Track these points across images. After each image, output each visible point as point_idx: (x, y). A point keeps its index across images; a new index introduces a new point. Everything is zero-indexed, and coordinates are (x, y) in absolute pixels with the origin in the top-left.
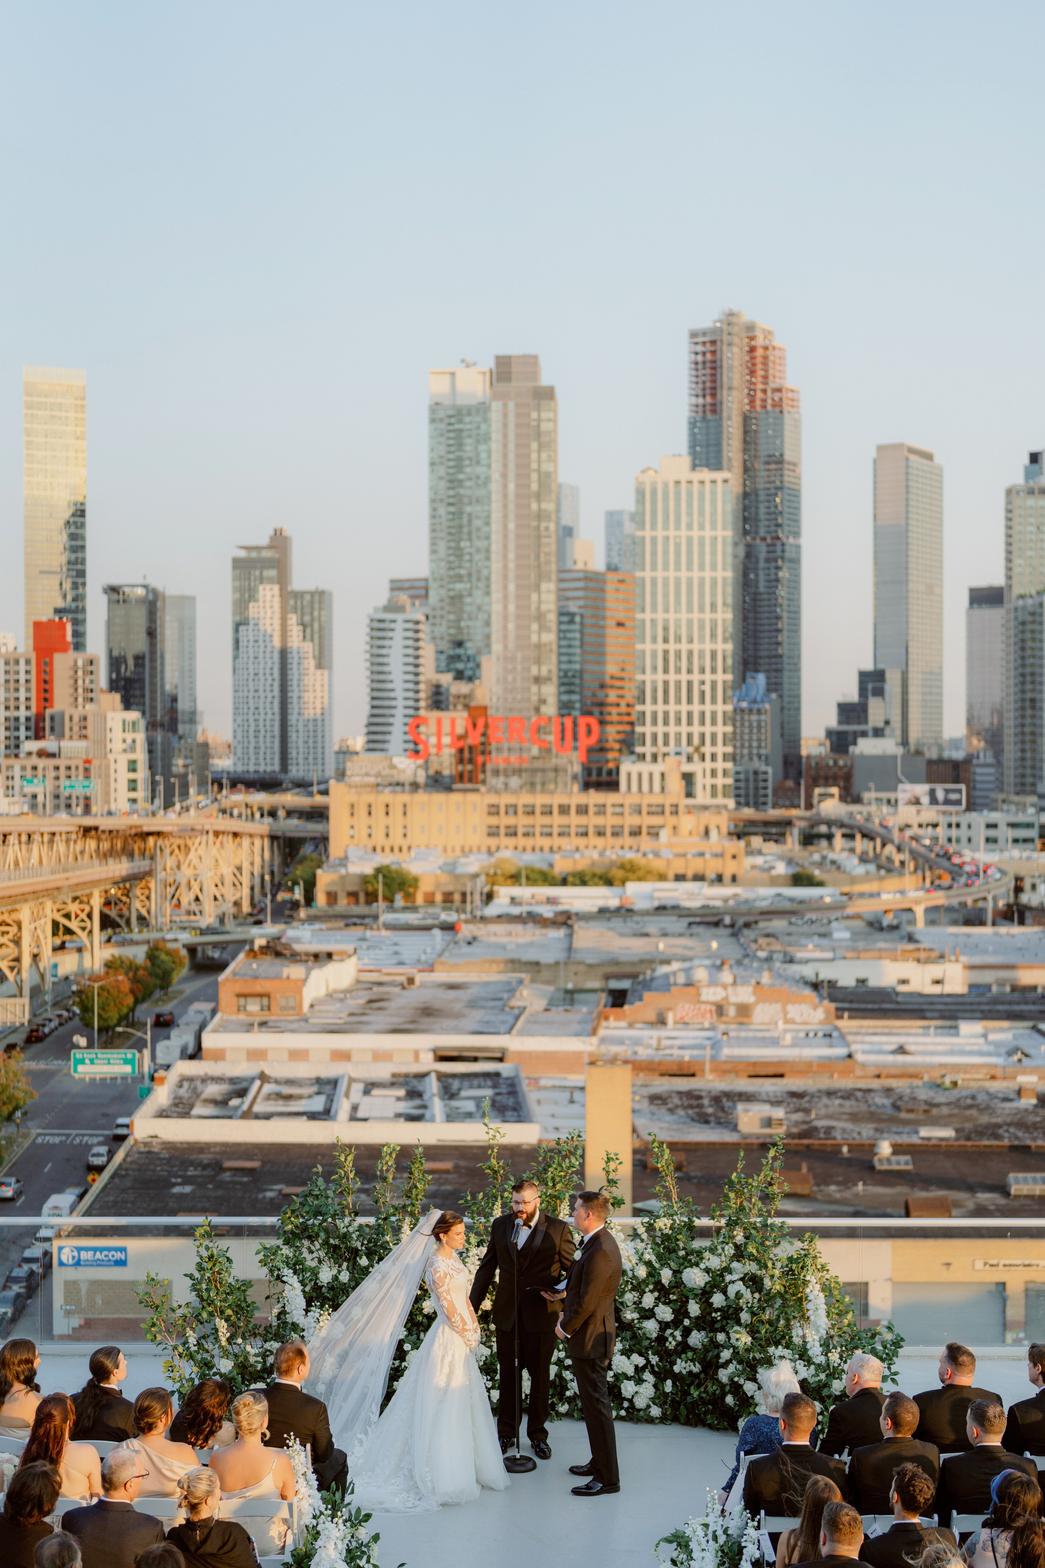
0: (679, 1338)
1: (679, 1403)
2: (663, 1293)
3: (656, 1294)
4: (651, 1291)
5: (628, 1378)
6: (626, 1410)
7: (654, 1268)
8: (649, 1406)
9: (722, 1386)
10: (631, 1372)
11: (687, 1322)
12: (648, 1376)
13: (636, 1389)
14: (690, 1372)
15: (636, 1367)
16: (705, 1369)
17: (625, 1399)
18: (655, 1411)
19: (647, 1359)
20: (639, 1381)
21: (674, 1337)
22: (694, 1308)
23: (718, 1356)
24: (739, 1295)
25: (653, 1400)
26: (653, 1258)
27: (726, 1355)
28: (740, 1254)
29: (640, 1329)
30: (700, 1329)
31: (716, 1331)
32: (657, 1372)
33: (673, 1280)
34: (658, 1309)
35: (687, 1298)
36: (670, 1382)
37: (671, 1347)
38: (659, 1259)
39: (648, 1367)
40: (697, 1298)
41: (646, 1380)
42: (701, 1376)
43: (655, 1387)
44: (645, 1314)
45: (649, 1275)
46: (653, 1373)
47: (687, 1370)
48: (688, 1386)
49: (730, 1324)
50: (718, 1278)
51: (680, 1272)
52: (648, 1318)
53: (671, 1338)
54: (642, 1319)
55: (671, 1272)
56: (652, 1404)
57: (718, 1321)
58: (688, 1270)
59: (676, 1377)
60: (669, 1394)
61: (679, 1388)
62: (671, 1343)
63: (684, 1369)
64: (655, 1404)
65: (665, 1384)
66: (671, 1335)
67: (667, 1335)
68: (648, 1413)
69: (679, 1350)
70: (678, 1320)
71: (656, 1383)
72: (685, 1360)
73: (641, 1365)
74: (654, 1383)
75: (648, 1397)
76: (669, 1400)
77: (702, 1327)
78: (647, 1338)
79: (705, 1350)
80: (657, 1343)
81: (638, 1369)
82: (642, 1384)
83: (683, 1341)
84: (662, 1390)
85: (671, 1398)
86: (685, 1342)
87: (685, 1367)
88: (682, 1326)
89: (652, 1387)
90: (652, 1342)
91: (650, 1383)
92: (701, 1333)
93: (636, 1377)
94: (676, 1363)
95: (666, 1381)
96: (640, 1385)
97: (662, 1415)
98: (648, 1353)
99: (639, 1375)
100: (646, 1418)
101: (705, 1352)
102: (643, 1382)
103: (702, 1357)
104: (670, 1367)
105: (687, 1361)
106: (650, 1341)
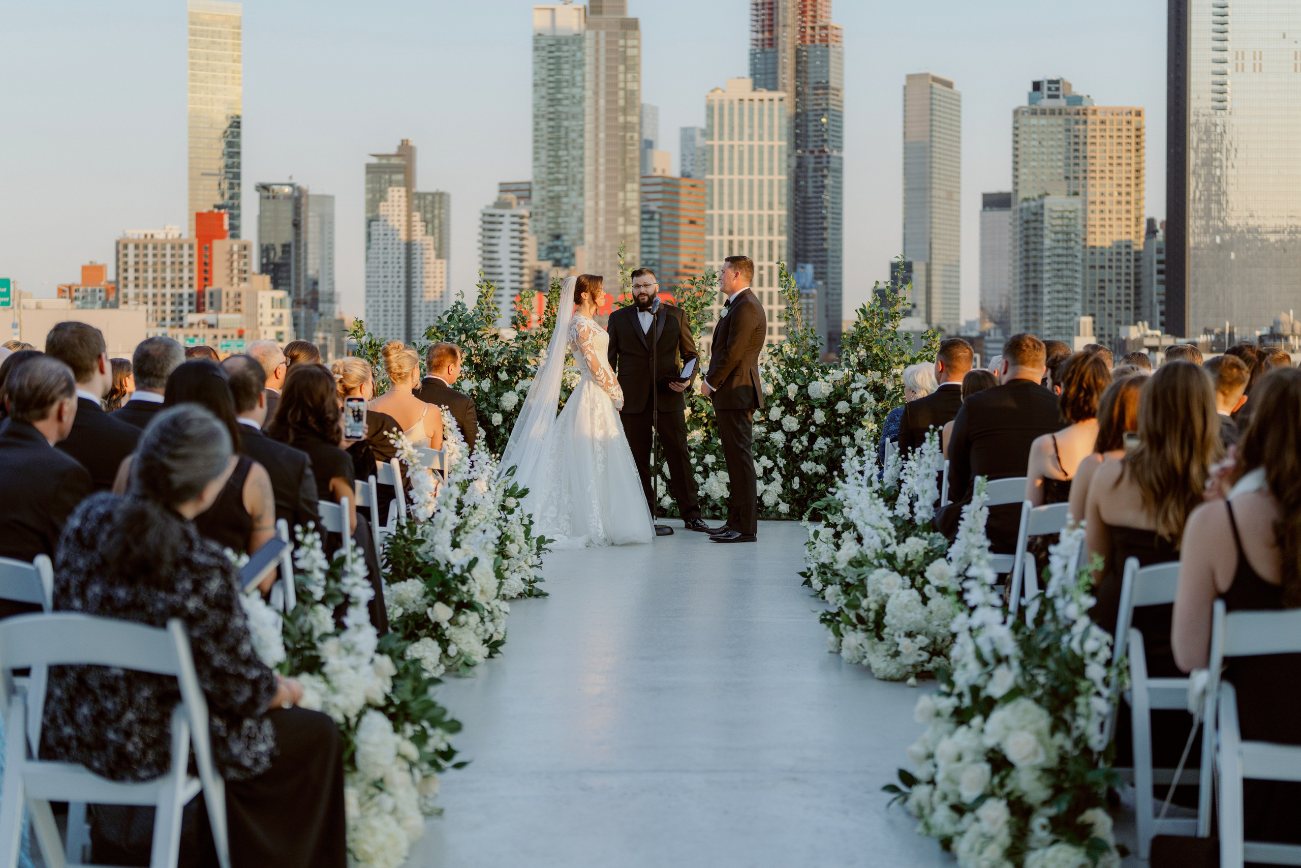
0: (806, 443)
1: (806, 500)
2: (789, 407)
3: (783, 408)
4: (778, 406)
7: (780, 387)
8: (777, 504)
11: (813, 429)
12: (776, 474)
13: (765, 487)
14: (816, 474)
15: (765, 468)
16: (830, 469)
18: (784, 508)
20: (768, 480)
21: (800, 442)
22: (819, 416)
24: (862, 400)
25: (782, 497)
26: (780, 376)
28: (863, 368)
29: (767, 439)
30: (825, 435)
31: (841, 435)
32: (784, 473)
33: (799, 394)
34: (784, 421)
35: (812, 408)
36: (797, 480)
37: (797, 452)
38: (785, 379)
39: (776, 469)
40: (822, 407)
41: (774, 479)
42: (828, 475)
43: (783, 486)
44: (772, 427)
45: (775, 391)
46: (781, 473)
47: (814, 471)
48: (815, 485)
49: (854, 427)
50: (842, 390)
51: (806, 387)
52: (775, 430)
53: (797, 444)
54: (769, 432)
55: (797, 387)
56: (780, 501)
57: (842, 426)
58: (813, 383)
59: (803, 476)
60: (796, 492)
61: (805, 486)
62: (797, 448)
63: (810, 470)
64: (783, 502)
65: (792, 483)
66: (797, 442)
67: (793, 442)
68: (776, 510)
69: (805, 454)
70: (805, 429)
71: (784, 482)
72: (810, 462)
73: (769, 467)
74: (782, 482)
75: (776, 495)
76: (796, 498)
77: (827, 432)
78: (775, 447)
79: (829, 452)
80: (784, 450)
81: (767, 470)
82: (771, 483)
83: (809, 447)
84: (789, 489)
85: (797, 496)
86: (811, 447)
87: (812, 468)
88: (808, 433)
89: (780, 486)
90: (780, 449)
91: (777, 482)
92: (826, 438)
93: (765, 478)
94: (802, 465)
95: (793, 480)
96: (768, 484)
97: (789, 512)
98: (775, 457)
99: (768, 475)
100: (774, 515)
101: (829, 454)
102: (772, 481)
103: (826, 458)
104: (798, 468)
105: (813, 463)
106: (778, 448)
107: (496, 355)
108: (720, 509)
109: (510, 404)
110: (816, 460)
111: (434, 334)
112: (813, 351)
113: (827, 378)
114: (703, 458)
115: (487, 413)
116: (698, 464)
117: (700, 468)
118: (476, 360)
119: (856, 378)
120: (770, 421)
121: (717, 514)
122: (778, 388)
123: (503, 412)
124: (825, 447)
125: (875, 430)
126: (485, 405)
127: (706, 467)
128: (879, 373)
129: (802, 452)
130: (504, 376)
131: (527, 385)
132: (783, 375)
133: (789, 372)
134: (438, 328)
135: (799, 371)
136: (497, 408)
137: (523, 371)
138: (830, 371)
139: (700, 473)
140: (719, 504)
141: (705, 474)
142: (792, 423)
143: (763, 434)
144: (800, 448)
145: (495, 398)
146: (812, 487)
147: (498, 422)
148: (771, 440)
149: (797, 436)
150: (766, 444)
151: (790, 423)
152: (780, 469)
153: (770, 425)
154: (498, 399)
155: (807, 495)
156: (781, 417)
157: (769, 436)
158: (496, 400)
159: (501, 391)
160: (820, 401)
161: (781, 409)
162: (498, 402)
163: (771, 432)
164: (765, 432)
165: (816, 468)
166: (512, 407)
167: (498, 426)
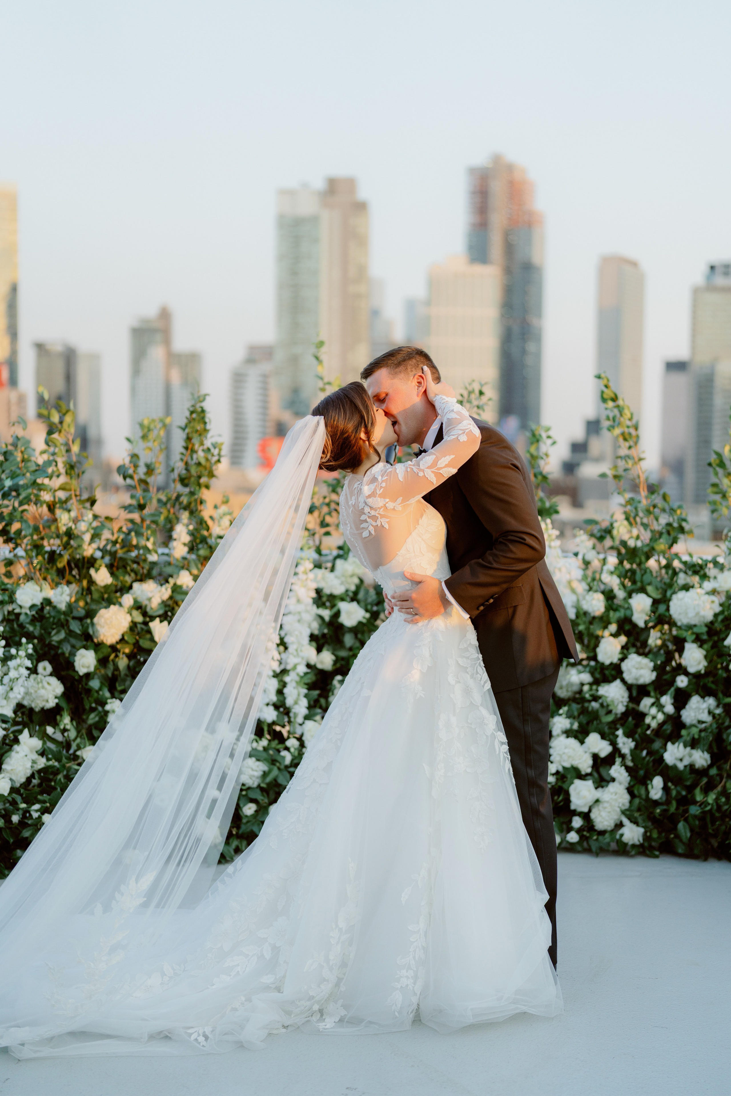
0: (670, 709)
4: (614, 635)
5: (582, 777)
6: (579, 831)
7: (617, 597)
8: (619, 825)
10: (586, 765)
12: (618, 771)
13: (597, 794)
14: (691, 767)
15: (595, 757)
16: (716, 757)
17: (574, 813)
18: (632, 834)
19: (613, 744)
20: (602, 782)
21: (661, 707)
22: (694, 658)
25: (629, 814)
26: (615, 583)
29: (596, 698)
30: (705, 692)
32: (630, 764)
33: (653, 613)
34: (626, 665)
35: (681, 643)
36: (658, 781)
37: (654, 724)
38: (623, 585)
39: (618, 759)
40: (697, 639)
41: (613, 780)
42: (713, 771)
43: (630, 790)
44: (602, 673)
45: (608, 608)
46: (623, 764)
47: (686, 762)
48: (690, 789)
51: (666, 600)
52: (609, 680)
53: (654, 711)
54: (596, 682)
55: (649, 601)
56: (626, 821)
58: (681, 594)
59: (668, 773)
60: (656, 803)
61: (674, 793)
62: (654, 718)
63: (681, 760)
64: (631, 822)
65: (650, 787)
66: (653, 704)
67: (645, 706)
68: (618, 837)
69: (668, 728)
70: (665, 680)
71: (632, 783)
72: (681, 745)
73: (603, 754)
74: (629, 784)
75: (618, 810)
76: (657, 815)
77: (710, 688)
78: (610, 712)
79: (717, 728)
80: (630, 719)
81: (599, 761)
82: (607, 786)
83: (676, 715)
84: (644, 797)
85: (658, 811)
86: (680, 716)
87: (684, 756)
88: (672, 689)
89: (626, 791)
90: (619, 716)
91: (620, 783)
92: (707, 698)
93: (596, 775)
94: (665, 750)
95: (651, 781)
96: (602, 787)
97: (641, 841)
98: (613, 734)
99: (603, 771)
100: (613, 846)
101: (717, 730)
102: (608, 782)
103: (711, 739)
104: (657, 757)
105: (685, 746)
106: (616, 714)
110: (694, 744)
112: (669, 534)
113: (708, 585)
115: (66, 649)
120: (597, 661)
122: (611, 600)
123: (98, 647)
124: (706, 717)
126: (62, 635)
129: (661, 725)
132: (619, 577)
133: (626, 571)
135: (645, 569)
136: (87, 640)
138: (708, 572)
142: (642, 668)
143: (586, 688)
144: (660, 717)
145: (81, 619)
146: (684, 793)
147: (88, 667)
148: (603, 698)
149: (652, 694)
150: (593, 708)
151: (637, 669)
152: (623, 756)
153: (599, 670)
154: (89, 621)
155: (677, 809)
156: (620, 656)
157: (597, 690)
158: (83, 626)
159: (94, 607)
160: (695, 630)
161: (619, 642)
162: (88, 627)
163: (602, 684)
164: (591, 684)
165: (690, 755)
166: (118, 637)
167: (88, 676)
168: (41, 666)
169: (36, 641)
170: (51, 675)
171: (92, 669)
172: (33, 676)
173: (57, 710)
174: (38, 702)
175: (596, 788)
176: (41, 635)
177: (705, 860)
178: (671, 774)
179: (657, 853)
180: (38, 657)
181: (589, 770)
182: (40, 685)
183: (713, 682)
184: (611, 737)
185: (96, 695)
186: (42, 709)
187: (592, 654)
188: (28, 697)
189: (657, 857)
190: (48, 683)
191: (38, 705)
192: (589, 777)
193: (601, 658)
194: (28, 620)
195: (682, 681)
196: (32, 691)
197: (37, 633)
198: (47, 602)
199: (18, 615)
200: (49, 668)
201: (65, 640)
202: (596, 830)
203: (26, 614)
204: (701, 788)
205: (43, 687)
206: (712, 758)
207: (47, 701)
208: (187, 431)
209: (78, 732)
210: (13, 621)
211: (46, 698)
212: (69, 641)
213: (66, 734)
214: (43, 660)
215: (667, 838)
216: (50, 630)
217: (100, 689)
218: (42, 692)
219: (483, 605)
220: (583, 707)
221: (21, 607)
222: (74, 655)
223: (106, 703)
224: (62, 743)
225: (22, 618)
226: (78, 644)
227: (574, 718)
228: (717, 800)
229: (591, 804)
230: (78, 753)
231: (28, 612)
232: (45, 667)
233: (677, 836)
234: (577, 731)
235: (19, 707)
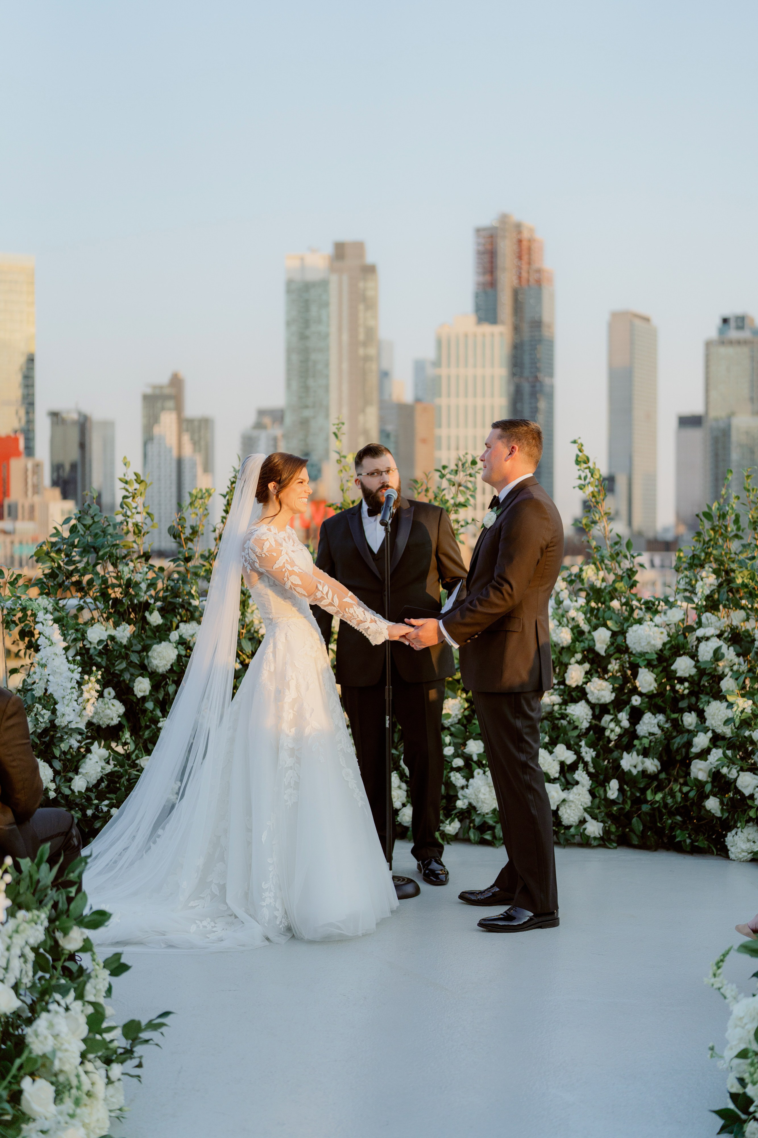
0: (626, 724)
1: (628, 816)
2: (597, 664)
3: (587, 666)
4: (579, 663)
7: (581, 633)
8: (583, 821)
9: (699, 784)
10: (554, 771)
11: (636, 701)
12: (581, 775)
13: (564, 795)
14: (644, 773)
15: (562, 764)
16: (666, 765)
18: (593, 829)
19: (578, 753)
20: (568, 785)
21: (618, 722)
22: (646, 680)
23: (689, 744)
24: (717, 656)
25: (590, 810)
26: (580, 618)
27: (702, 741)
29: (564, 716)
30: (656, 709)
31: (682, 711)
32: (592, 770)
33: (612, 644)
34: (590, 688)
35: (635, 668)
36: (614, 784)
37: (613, 737)
38: (589, 621)
39: (581, 766)
40: (650, 665)
41: (577, 783)
42: (663, 776)
43: (591, 792)
44: (570, 694)
45: (574, 640)
46: (586, 770)
47: (640, 768)
48: (643, 791)
49: (704, 698)
50: (681, 638)
51: (623, 633)
52: (575, 701)
53: (612, 725)
54: (565, 703)
55: (609, 633)
56: (588, 817)
57: (683, 697)
58: (636, 627)
59: (623, 777)
60: (613, 802)
61: (629, 793)
62: (612, 731)
63: (635, 767)
64: (592, 818)
65: (607, 788)
66: (612, 720)
67: (606, 721)
68: (581, 831)
69: (625, 740)
70: (623, 700)
71: (593, 786)
72: (635, 753)
73: (569, 762)
74: (591, 786)
75: (581, 808)
76: (614, 812)
77: (660, 706)
78: (576, 728)
79: (665, 739)
80: (591, 732)
81: (566, 768)
82: (572, 788)
83: (632, 730)
84: (603, 797)
85: (615, 808)
86: (635, 730)
87: (637, 763)
88: (628, 707)
89: (588, 793)
90: (584, 731)
91: (583, 787)
92: (657, 715)
93: (563, 780)
94: (622, 758)
95: (609, 783)
96: (568, 789)
97: (602, 835)
98: (577, 744)
99: (568, 776)
100: (577, 839)
101: (666, 742)
102: (573, 785)
103: (661, 749)
104: (615, 765)
105: (638, 755)
106: (581, 730)
107: (143, 586)
108: (492, 828)
109: (164, 662)
110: (645, 753)
111: (48, 553)
112: (630, 577)
113: (658, 619)
114: (465, 745)
115: (127, 676)
116: (456, 755)
117: (459, 762)
118: (116, 593)
119: (704, 619)
120: (565, 685)
121: (488, 837)
122: (578, 633)
123: (153, 675)
124: (656, 730)
125: (748, 710)
126: (124, 665)
127: (468, 759)
128: (742, 614)
129: (619, 737)
130: (155, 618)
131: (191, 632)
132: (585, 614)
133: (592, 610)
134: (53, 544)
135: (609, 608)
136: (144, 669)
137: (187, 610)
138: (659, 608)
139: (458, 769)
140: (491, 822)
141: (468, 771)
142: (603, 690)
143: (556, 708)
144: (618, 730)
145: (139, 652)
146: (638, 794)
147: (144, 691)
148: (570, 716)
149: (612, 712)
150: (562, 724)
151: (599, 690)
152: (586, 764)
153: (567, 693)
154: (145, 654)
155: (631, 807)
156: (585, 680)
157: (566, 710)
158: (140, 657)
159: (149, 642)
160: (647, 657)
161: (584, 668)
162: (144, 659)
163: (569, 704)
164: (560, 704)
165: (643, 763)
166: (169, 667)
167: (144, 699)
168: (106, 691)
169: (103, 669)
170: (114, 698)
171: (147, 693)
172: (100, 699)
173: (119, 727)
174: (105, 720)
175: (563, 790)
176: (107, 665)
177: (656, 850)
178: (626, 778)
179: (615, 845)
180: (105, 683)
181: (557, 775)
182: (107, 706)
183: (662, 701)
184: (576, 747)
185: (150, 714)
186: (108, 725)
187: (561, 680)
188: (96, 716)
189: (616, 848)
190: (113, 705)
191: (104, 722)
192: (557, 781)
193: (568, 682)
194: (96, 653)
195: (636, 700)
196: (99, 710)
197: (104, 664)
198: (112, 638)
199: (89, 649)
200: (113, 693)
201: (126, 669)
202: (563, 825)
203: (95, 648)
204: (652, 790)
205: (109, 708)
206: (662, 765)
207: (112, 719)
208: (227, 497)
209: (137, 746)
210: (84, 654)
211: (111, 716)
212: (128, 671)
213: (126, 747)
214: (108, 687)
215: (624, 832)
216: (114, 662)
217: (154, 710)
218: (108, 712)
219: (470, 639)
220: (554, 723)
221: (90, 643)
222: (134, 681)
223: (159, 722)
224: (123, 755)
225: (92, 651)
226: (137, 672)
227: (546, 733)
228: (664, 798)
229: (558, 803)
230: (137, 762)
231: (97, 647)
232: (110, 692)
233: (632, 830)
234: (547, 743)
235: (90, 724)
